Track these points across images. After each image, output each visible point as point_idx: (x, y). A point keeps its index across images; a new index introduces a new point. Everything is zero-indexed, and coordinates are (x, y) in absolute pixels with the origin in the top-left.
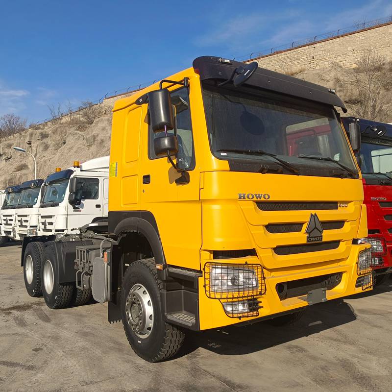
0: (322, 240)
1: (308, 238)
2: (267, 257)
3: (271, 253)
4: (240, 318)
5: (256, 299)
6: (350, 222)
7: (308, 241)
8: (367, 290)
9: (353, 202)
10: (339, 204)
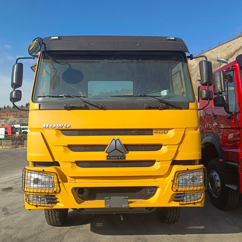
0: (124, 159)
1: (107, 156)
2: (67, 168)
3: (70, 165)
4: (37, 206)
5: (54, 196)
6: (167, 146)
7: (108, 159)
8: (187, 206)
9: (174, 129)
10: (154, 131)
